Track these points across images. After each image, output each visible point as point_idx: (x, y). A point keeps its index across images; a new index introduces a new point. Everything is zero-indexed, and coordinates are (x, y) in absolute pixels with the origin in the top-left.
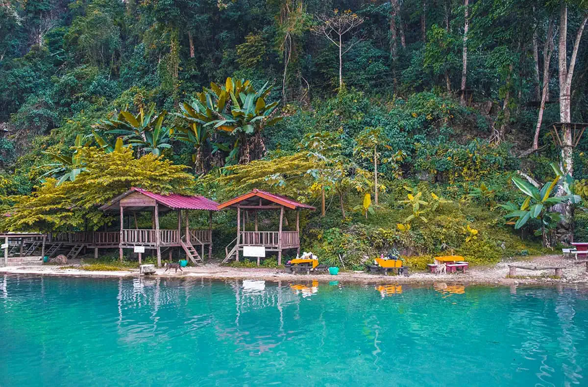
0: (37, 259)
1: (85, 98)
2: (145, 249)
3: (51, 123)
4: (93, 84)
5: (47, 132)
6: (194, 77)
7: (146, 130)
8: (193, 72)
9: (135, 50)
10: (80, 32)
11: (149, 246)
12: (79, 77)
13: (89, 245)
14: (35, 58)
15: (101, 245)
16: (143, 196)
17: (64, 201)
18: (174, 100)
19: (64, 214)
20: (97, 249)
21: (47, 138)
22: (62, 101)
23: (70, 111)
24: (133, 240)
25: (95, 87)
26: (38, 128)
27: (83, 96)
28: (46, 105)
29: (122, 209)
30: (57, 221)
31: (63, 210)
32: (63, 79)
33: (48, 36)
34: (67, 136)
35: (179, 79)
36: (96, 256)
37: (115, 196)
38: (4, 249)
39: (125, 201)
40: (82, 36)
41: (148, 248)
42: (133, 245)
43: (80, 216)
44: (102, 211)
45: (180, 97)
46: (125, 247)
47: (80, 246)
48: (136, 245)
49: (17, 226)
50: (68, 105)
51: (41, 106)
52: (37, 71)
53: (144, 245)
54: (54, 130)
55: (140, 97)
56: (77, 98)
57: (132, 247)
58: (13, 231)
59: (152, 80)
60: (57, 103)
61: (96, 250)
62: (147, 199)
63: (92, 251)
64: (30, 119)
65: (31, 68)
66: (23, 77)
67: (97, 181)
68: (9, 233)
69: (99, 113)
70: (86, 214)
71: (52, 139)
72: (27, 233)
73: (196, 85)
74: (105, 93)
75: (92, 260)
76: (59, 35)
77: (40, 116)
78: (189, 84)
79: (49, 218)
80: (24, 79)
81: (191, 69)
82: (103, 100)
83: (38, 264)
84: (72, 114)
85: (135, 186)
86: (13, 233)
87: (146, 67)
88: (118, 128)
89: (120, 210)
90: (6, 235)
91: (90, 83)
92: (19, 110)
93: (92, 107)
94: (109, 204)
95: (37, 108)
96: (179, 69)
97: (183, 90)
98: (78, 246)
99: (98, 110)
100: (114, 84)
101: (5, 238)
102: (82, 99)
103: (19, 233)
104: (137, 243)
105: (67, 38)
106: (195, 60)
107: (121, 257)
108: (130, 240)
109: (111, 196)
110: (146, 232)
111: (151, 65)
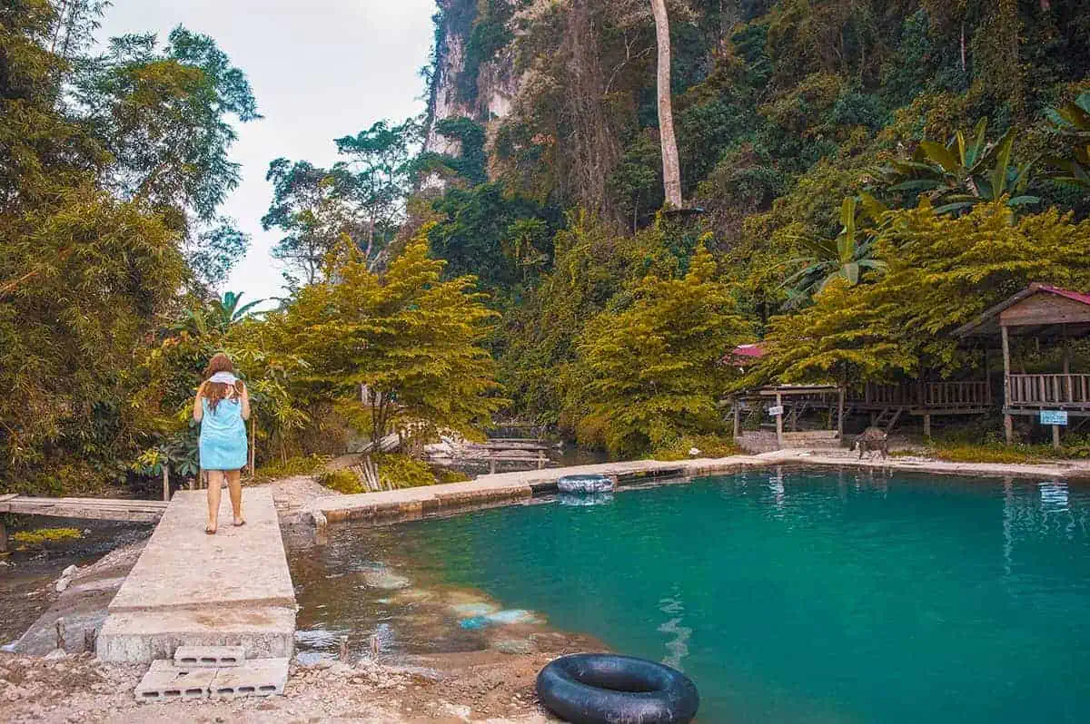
0: (830, 435)
1: (826, 134)
2: (1068, 417)
3: (768, 188)
4: (839, 106)
5: (765, 206)
6: (1052, 52)
7: (976, 175)
8: (1052, 41)
9: (908, 27)
10: (796, 18)
11: (1079, 409)
12: (810, 97)
13: (914, 409)
14: (724, 80)
15: (936, 408)
16: (1062, 301)
17: (874, 321)
18: (1015, 107)
19: (881, 346)
20: (928, 416)
21: (765, 217)
22: (784, 146)
23: (798, 162)
24: (1035, 398)
25: (843, 110)
26: (748, 201)
27: (821, 132)
28: (758, 159)
29: (1005, 332)
30: (871, 362)
31: (873, 341)
32: (781, 106)
33: (734, 39)
34: (806, 207)
35: (1022, 61)
36: (927, 429)
37: (988, 306)
38: (775, 416)
39: (1013, 313)
40: (805, 22)
41: (1077, 414)
42: (1038, 408)
43: (910, 351)
44: (957, 338)
45: (1027, 100)
46: (1016, 412)
47: (895, 411)
48: (1046, 408)
49: (794, 373)
50: (793, 152)
51: (748, 160)
52: (731, 102)
53: (1065, 409)
54: (778, 199)
55: (940, 113)
56: (811, 138)
57: (1036, 412)
58: (790, 382)
59: (952, 78)
60: (774, 153)
61: (927, 420)
62: (1070, 307)
63: (920, 420)
64: (733, 187)
65: (720, 97)
66: (708, 117)
67: (951, 275)
68: (783, 386)
69: (859, 158)
70: (923, 345)
71: (777, 216)
72: (813, 385)
73: (1060, 67)
74: (860, 120)
75: (920, 439)
76: (752, 34)
77: (748, 179)
78: (1046, 70)
79: (854, 355)
80: (712, 119)
81: (1046, 37)
82: (860, 132)
83: (833, 445)
84: (804, 170)
85: (1038, 279)
86: (790, 385)
87: (933, 55)
88: (912, 178)
89: (1001, 333)
90: (778, 389)
91: (832, 105)
92: (711, 175)
93: (841, 150)
94: (977, 321)
95: (742, 165)
96: (1020, 41)
97: (1032, 85)
98: (891, 411)
99: (854, 152)
100: (873, 99)
101: (775, 395)
102: (820, 136)
103: (799, 385)
104: (1048, 405)
105: (774, 33)
106: (1052, 17)
107: (1009, 433)
108: (1028, 397)
109: (981, 305)
110: (1055, 380)
111: (944, 49)
